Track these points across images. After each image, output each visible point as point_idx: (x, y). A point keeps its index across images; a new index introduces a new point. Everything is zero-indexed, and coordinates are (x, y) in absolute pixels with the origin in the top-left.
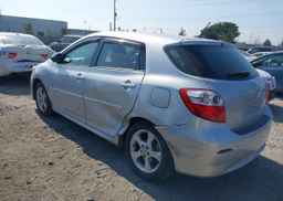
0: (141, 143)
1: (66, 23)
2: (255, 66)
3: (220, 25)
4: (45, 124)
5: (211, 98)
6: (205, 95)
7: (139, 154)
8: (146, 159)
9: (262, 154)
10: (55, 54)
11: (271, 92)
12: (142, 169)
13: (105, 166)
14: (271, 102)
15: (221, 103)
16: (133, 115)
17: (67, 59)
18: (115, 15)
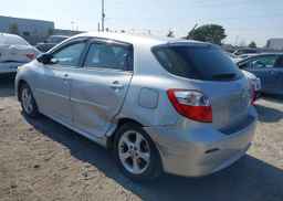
0: (129, 144)
1: (53, 23)
2: (241, 67)
3: (207, 27)
4: (30, 126)
5: (198, 98)
6: (192, 95)
7: (127, 155)
8: (134, 160)
9: (248, 153)
10: (41, 54)
11: (256, 92)
12: (131, 170)
13: (93, 168)
14: (257, 102)
15: (207, 104)
16: (122, 116)
17: (53, 60)
18: (103, 15)
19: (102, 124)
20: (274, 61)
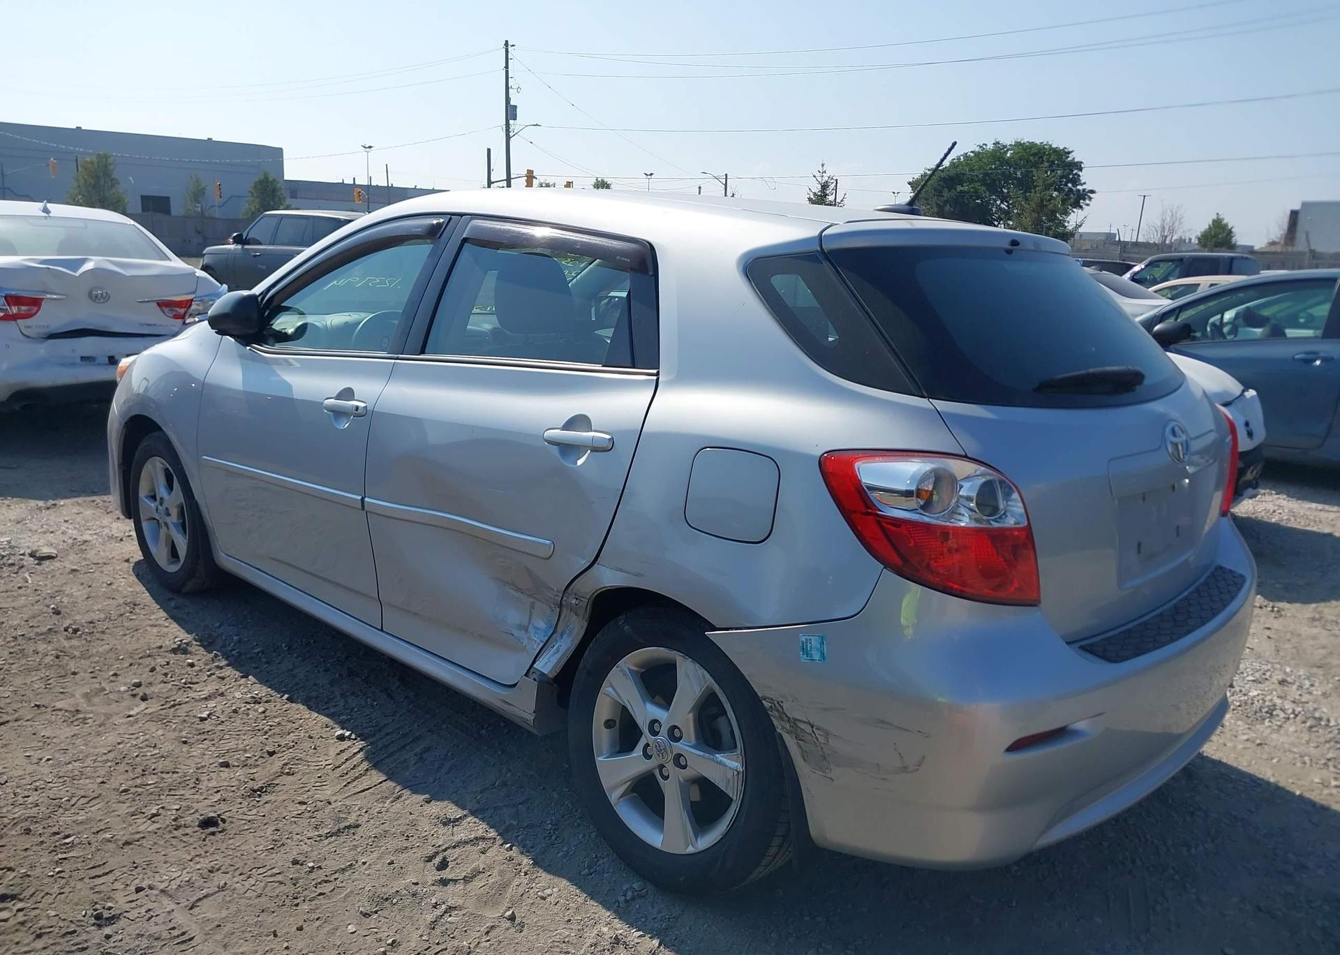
1: (276, 154)
4: (176, 633)
6: (939, 478)
10: (226, 298)
15: (1013, 514)
19: (514, 617)
20: (1323, 311)
